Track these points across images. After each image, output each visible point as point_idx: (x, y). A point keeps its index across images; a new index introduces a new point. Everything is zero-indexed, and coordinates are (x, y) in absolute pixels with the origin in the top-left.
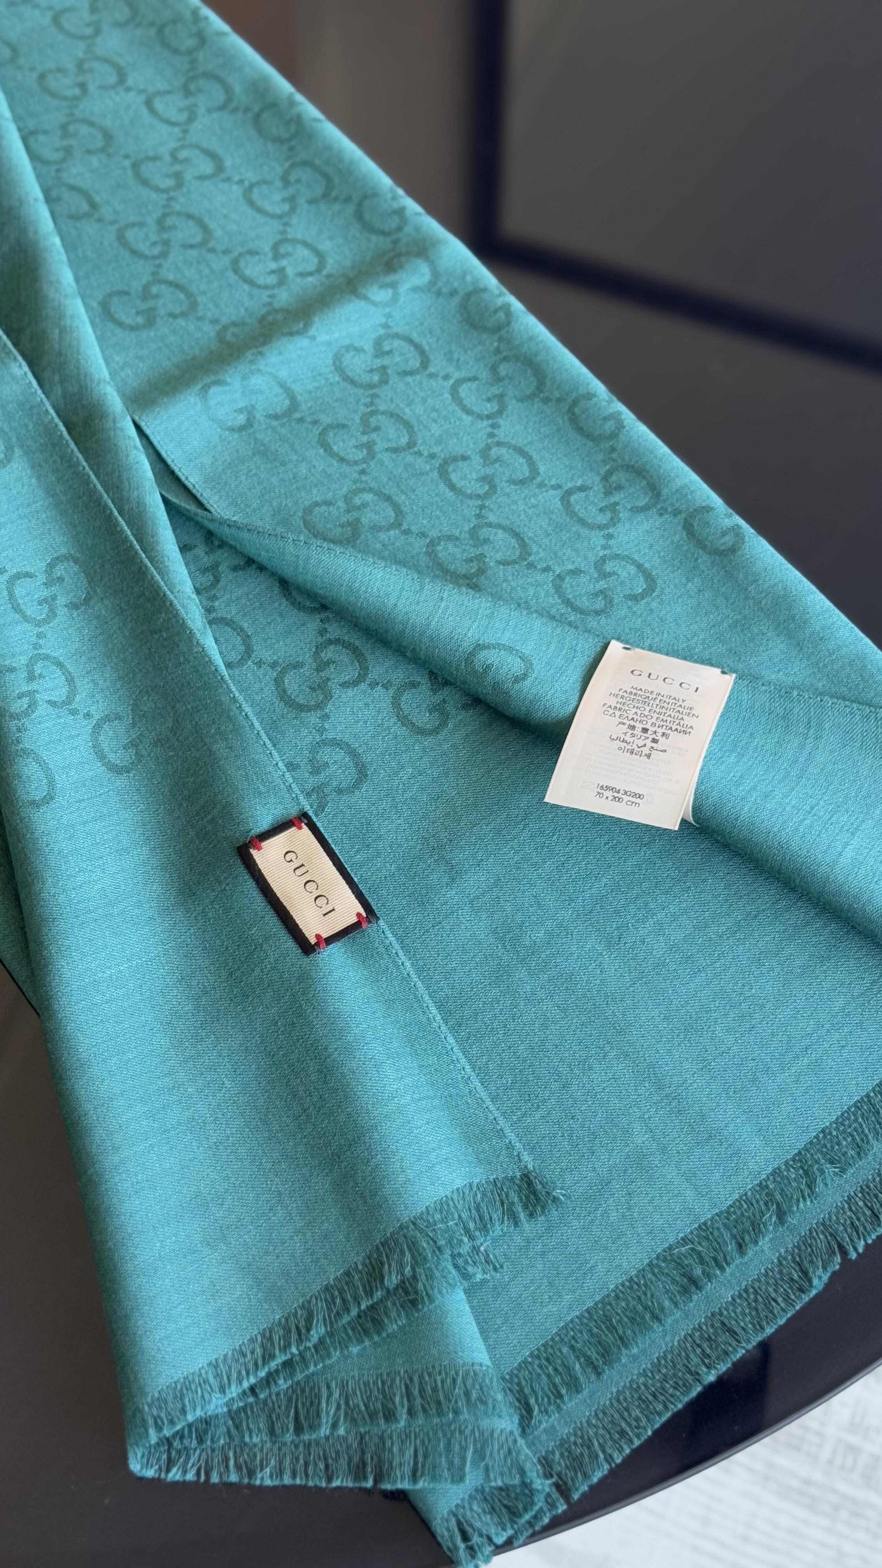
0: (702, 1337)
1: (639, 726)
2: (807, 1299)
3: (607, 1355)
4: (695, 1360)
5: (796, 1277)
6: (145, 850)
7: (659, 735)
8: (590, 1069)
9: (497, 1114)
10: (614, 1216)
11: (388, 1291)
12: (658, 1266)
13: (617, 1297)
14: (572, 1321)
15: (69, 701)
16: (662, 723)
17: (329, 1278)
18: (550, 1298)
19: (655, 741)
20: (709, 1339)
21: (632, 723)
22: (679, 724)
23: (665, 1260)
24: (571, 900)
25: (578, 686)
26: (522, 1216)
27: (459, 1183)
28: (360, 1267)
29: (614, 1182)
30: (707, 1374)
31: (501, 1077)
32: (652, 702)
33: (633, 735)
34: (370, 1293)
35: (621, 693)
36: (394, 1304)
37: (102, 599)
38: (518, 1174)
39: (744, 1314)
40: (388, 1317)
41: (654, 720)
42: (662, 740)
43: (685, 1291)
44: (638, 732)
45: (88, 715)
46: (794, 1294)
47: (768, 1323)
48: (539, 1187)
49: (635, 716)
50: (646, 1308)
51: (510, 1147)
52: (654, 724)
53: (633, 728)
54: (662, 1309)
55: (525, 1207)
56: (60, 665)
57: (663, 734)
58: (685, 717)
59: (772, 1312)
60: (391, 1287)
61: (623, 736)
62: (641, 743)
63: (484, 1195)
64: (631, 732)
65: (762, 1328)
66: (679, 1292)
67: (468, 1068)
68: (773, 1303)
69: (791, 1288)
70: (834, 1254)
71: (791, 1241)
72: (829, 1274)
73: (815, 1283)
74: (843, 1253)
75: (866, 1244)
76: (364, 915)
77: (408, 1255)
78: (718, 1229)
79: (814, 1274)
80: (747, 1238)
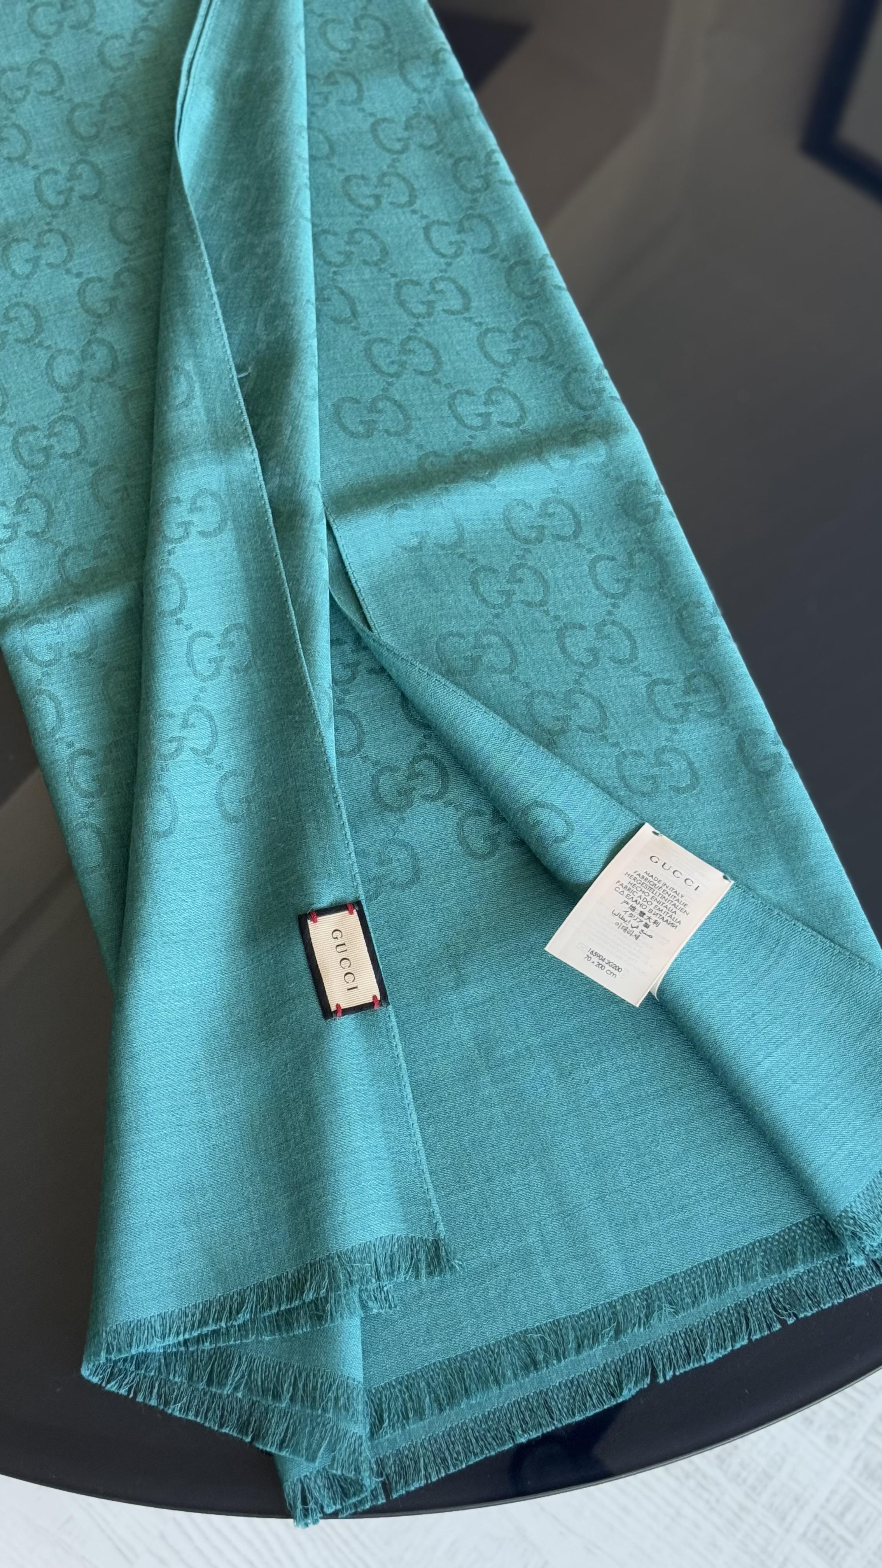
0: (526, 1407)
1: (639, 909)
2: (615, 1403)
3: (452, 1398)
4: (516, 1422)
5: (612, 1383)
6: (230, 892)
7: (652, 921)
8: (513, 1172)
9: (431, 1187)
10: (492, 1293)
11: (304, 1302)
12: (512, 1342)
13: (474, 1357)
14: (434, 1364)
15: (209, 750)
16: (657, 912)
17: (264, 1278)
18: (424, 1341)
19: (646, 925)
20: (531, 1410)
21: (634, 904)
22: (671, 916)
23: (519, 1339)
24: (544, 1031)
25: (604, 858)
26: (423, 1272)
27: (384, 1233)
28: (290, 1277)
29: (501, 1267)
30: (521, 1437)
31: (443, 1157)
32: (656, 890)
33: (631, 916)
34: (290, 1300)
35: (635, 875)
36: (305, 1314)
37: (259, 670)
38: (431, 1239)
39: (564, 1399)
40: (298, 1322)
41: (652, 907)
42: (652, 926)
43: (526, 1368)
44: (636, 913)
45: (219, 767)
46: (607, 1396)
47: (579, 1412)
48: (444, 1254)
49: (638, 899)
50: (492, 1372)
51: (431, 1215)
52: (650, 911)
53: (633, 908)
54: (504, 1375)
55: (428, 1266)
56: (210, 718)
57: (655, 922)
58: (678, 912)
59: (585, 1405)
60: (307, 1301)
61: (623, 914)
62: (635, 924)
63: (400, 1247)
64: (631, 912)
65: (574, 1415)
66: (521, 1367)
67: (420, 1144)
68: (588, 1398)
69: (606, 1391)
70: (647, 1374)
71: (618, 1355)
72: (638, 1389)
73: (625, 1392)
74: (654, 1376)
75: (674, 1375)
76: (379, 998)
77: (327, 1280)
78: (567, 1328)
79: (627, 1385)
80: (586, 1342)
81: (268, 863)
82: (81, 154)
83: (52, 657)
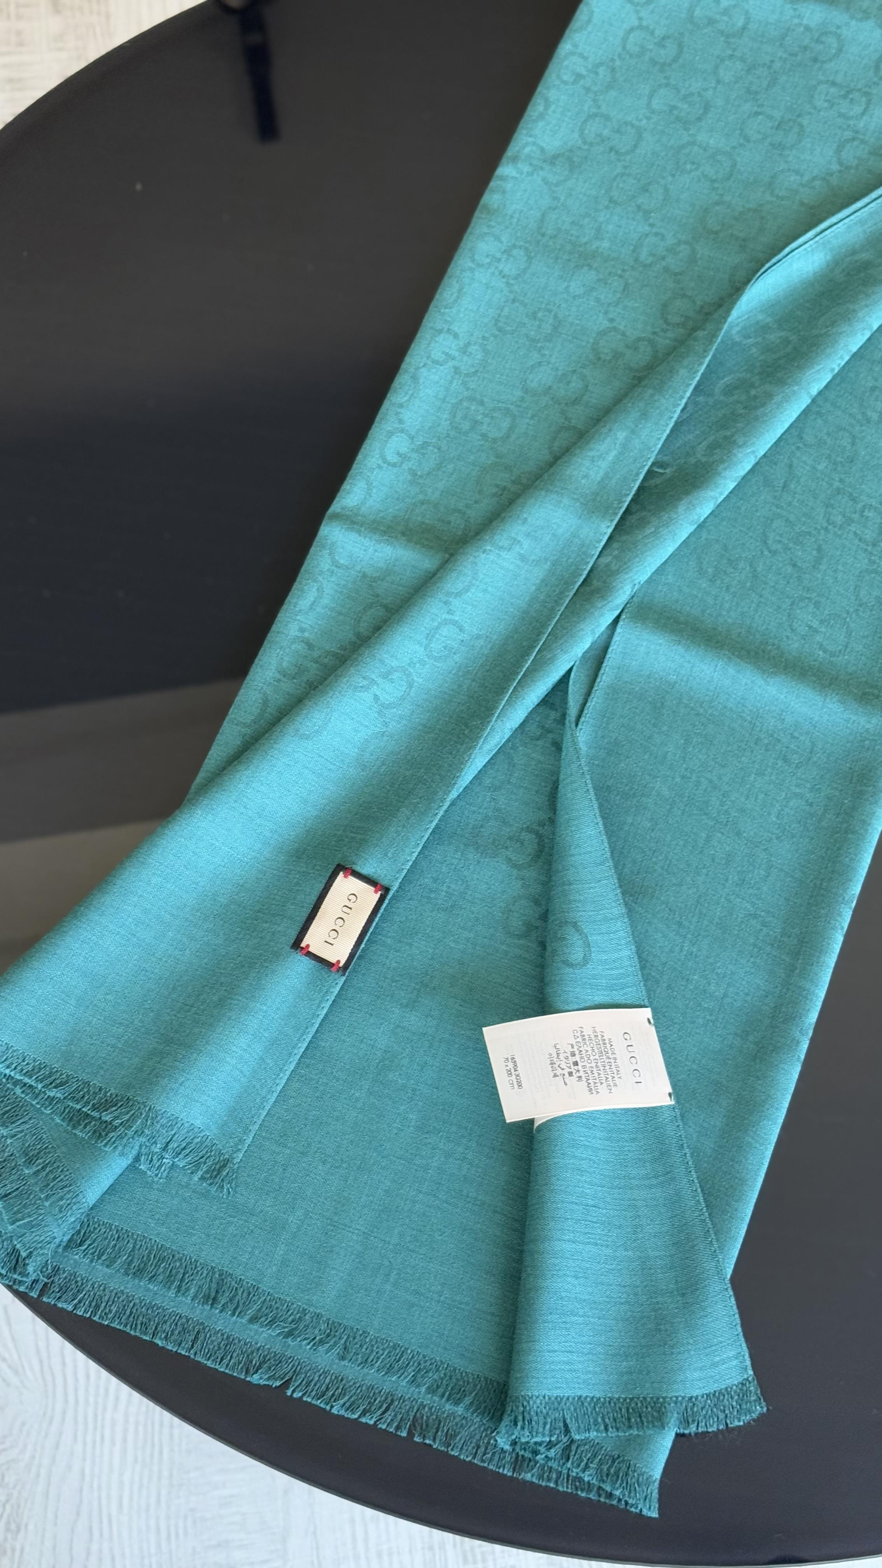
0: (183, 1325)
1: (577, 1058)
2: (243, 1377)
3: (139, 1273)
4: (166, 1327)
5: (254, 1362)
6: (315, 813)
7: (578, 1074)
9: (259, 1122)
11: (100, 1118)
12: (214, 1273)
13: (180, 1260)
14: (150, 1239)
15: (389, 706)
17: (93, 1080)
18: (159, 1219)
19: (570, 1074)
20: (184, 1329)
21: (576, 1052)
22: (595, 1083)
23: (220, 1275)
26: (200, 1173)
27: (197, 1122)
28: (108, 1094)
31: (287, 1111)
32: (604, 1057)
33: (567, 1058)
34: (94, 1108)
35: (599, 1034)
36: (95, 1125)
38: (226, 1156)
39: (212, 1342)
40: (85, 1127)
41: (586, 1064)
43: (207, 1298)
44: (572, 1060)
45: (386, 724)
46: (242, 1368)
47: (213, 1360)
48: (225, 1174)
49: (585, 1052)
50: (182, 1280)
51: (242, 1141)
53: (573, 1055)
54: (188, 1289)
55: (207, 1172)
56: (410, 686)
57: (580, 1077)
59: (222, 1359)
60: (103, 1118)
61: (562, 1051)
62: (563, 1066)
63: (202, 1143)
65: (208, 1359)
66: (204, 1295)
67: (280, 1087)
68: (229, 1358)
69: (245, 1364)
70: (282, 1379)
71: (277, 1348)
72: (267, 1383)
73: (256, 1376)
74: (286, 1385)
75: (301, 1398)
76: (341, 965)
77: (127, 1117)
78: (260, 1298)
79: (262, 1373)
80: (263, 1319)
81: (356, 814)
82: (693, 238)
83: (346, 563)
